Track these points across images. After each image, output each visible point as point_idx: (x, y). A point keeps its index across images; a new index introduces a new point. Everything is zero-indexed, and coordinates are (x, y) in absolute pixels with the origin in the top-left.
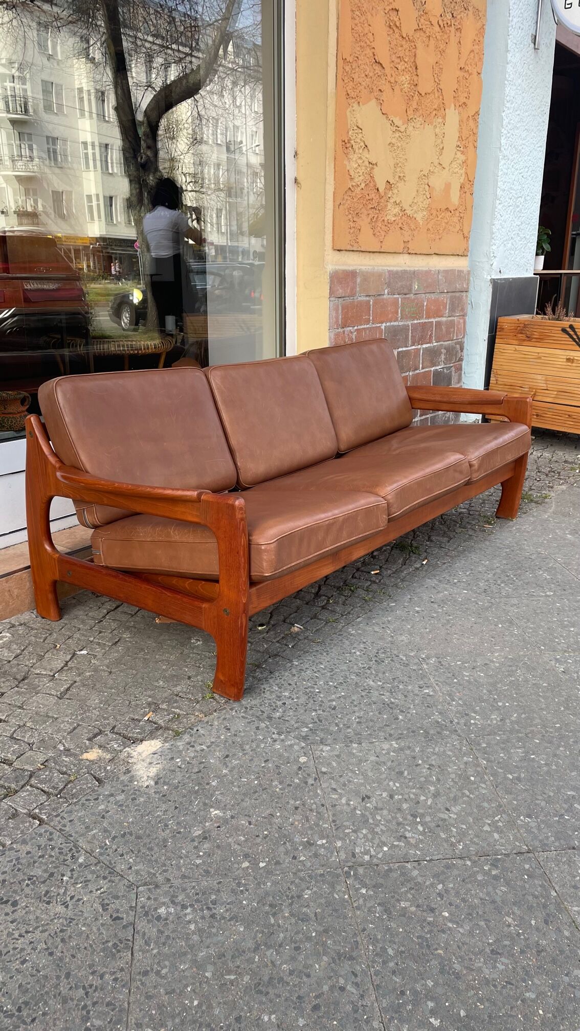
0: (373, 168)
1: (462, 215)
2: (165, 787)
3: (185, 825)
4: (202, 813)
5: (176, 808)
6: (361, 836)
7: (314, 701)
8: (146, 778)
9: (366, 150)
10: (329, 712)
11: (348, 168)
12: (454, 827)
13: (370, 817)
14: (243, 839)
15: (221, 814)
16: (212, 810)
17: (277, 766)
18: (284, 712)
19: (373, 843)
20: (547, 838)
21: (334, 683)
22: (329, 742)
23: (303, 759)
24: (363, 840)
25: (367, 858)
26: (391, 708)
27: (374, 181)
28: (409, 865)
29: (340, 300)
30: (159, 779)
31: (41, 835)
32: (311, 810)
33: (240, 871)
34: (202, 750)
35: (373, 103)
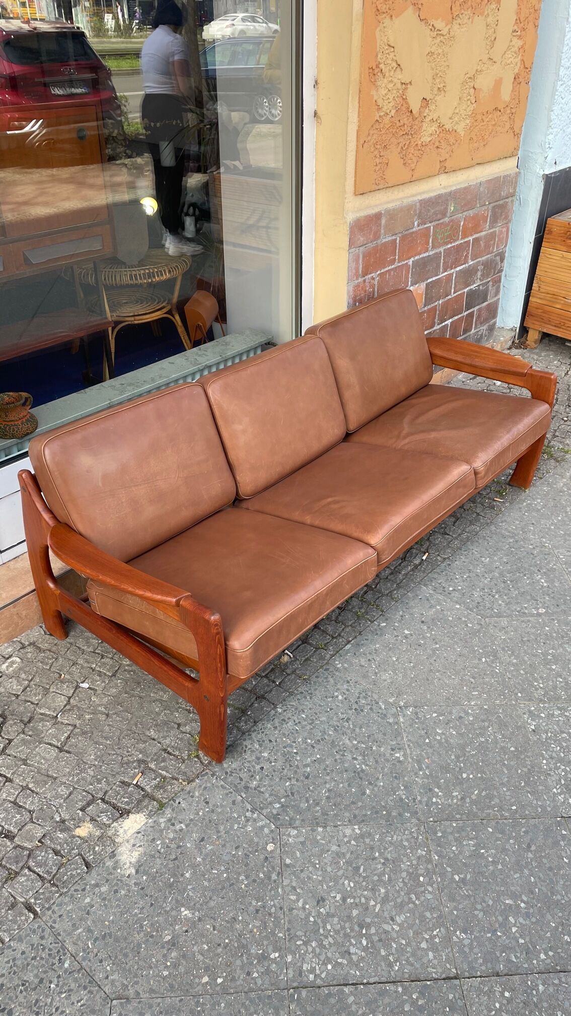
0: (406, 89)
1: (513, 111)
2: (144, 878)
3: (158, 927)
4: (174, 913)
5: (152, 905)
6: (310, 949)
7: (291, 766)
8: (128, 864)
9: (398, 69)
10: (303, 781)
11: (375, 98)
12: (395, 942)
13: (321, 925)
14: (206, 947)
15: (190, 915)
16: (183, 909)
17: (246, 854)
18: (261, 780)
19: (320, 960)
20: (476, 959)
21: (312, 740)
22: (298, 823)
23: (270, 847)
24: (311, 956)
25: (312, 977)
26: (361, 778)
27: (407, 103)
28: (346, 989)
29: (361, 248)
30: (140, 866)
31: (34, 931)
32: (270, 914)
33: (200, 987)
34: (181, 830)
35: (410, 10)
